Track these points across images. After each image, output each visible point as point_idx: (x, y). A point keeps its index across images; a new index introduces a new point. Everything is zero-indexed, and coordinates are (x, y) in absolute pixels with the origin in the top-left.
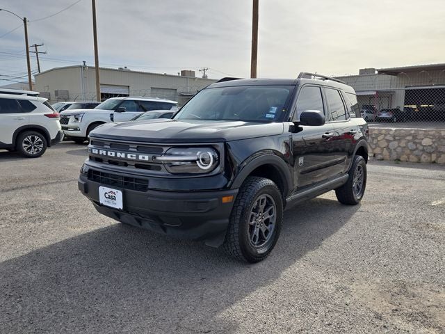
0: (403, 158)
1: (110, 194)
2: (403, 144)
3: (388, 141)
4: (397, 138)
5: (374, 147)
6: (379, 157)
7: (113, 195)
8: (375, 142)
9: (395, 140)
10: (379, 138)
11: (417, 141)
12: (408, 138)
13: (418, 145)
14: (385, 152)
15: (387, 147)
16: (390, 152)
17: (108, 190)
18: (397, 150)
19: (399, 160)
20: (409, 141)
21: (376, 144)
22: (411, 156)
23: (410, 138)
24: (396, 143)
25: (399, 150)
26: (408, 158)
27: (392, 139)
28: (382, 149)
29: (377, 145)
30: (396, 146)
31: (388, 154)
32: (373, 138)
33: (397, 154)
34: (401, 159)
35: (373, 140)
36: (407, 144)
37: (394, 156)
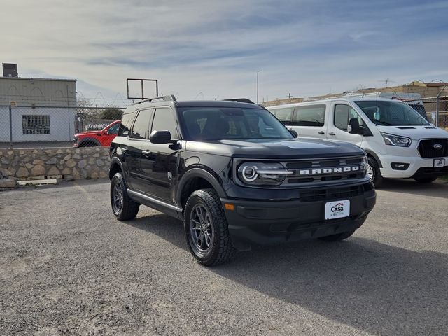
0: (94, 175)
1: (337, 207)
2: (91, 161)
3: (76, 160)
4: (84, 156)
5: (61, 167)
6: (69, 177)
7: (341, 206)
8: (62, 162)
9: (83, 158)
10: (66, 158)
11: (104, 157)
12: (95, 155)
13: (106, 161)
14: (75, 171)
15: (77, 166)
16: (80, 172)
17: (334, 203)
18: (87, 168)
19: (91, 178)
20: (97, 158)
21: (63, 165)
22: (101, 173)
23: (97, 155)
24: (85, 161)
25: (88, 168)
26: (99, 175)
27: (79, 157)
28: (72, 169)
29: (65, 165)
30: (86, 164)
31: (78, 173)
32: (59, 159)
33: (88, 172)
34: (92, 177)
35: (59, 161)
36: (95, 160)
37: (85, 174)
